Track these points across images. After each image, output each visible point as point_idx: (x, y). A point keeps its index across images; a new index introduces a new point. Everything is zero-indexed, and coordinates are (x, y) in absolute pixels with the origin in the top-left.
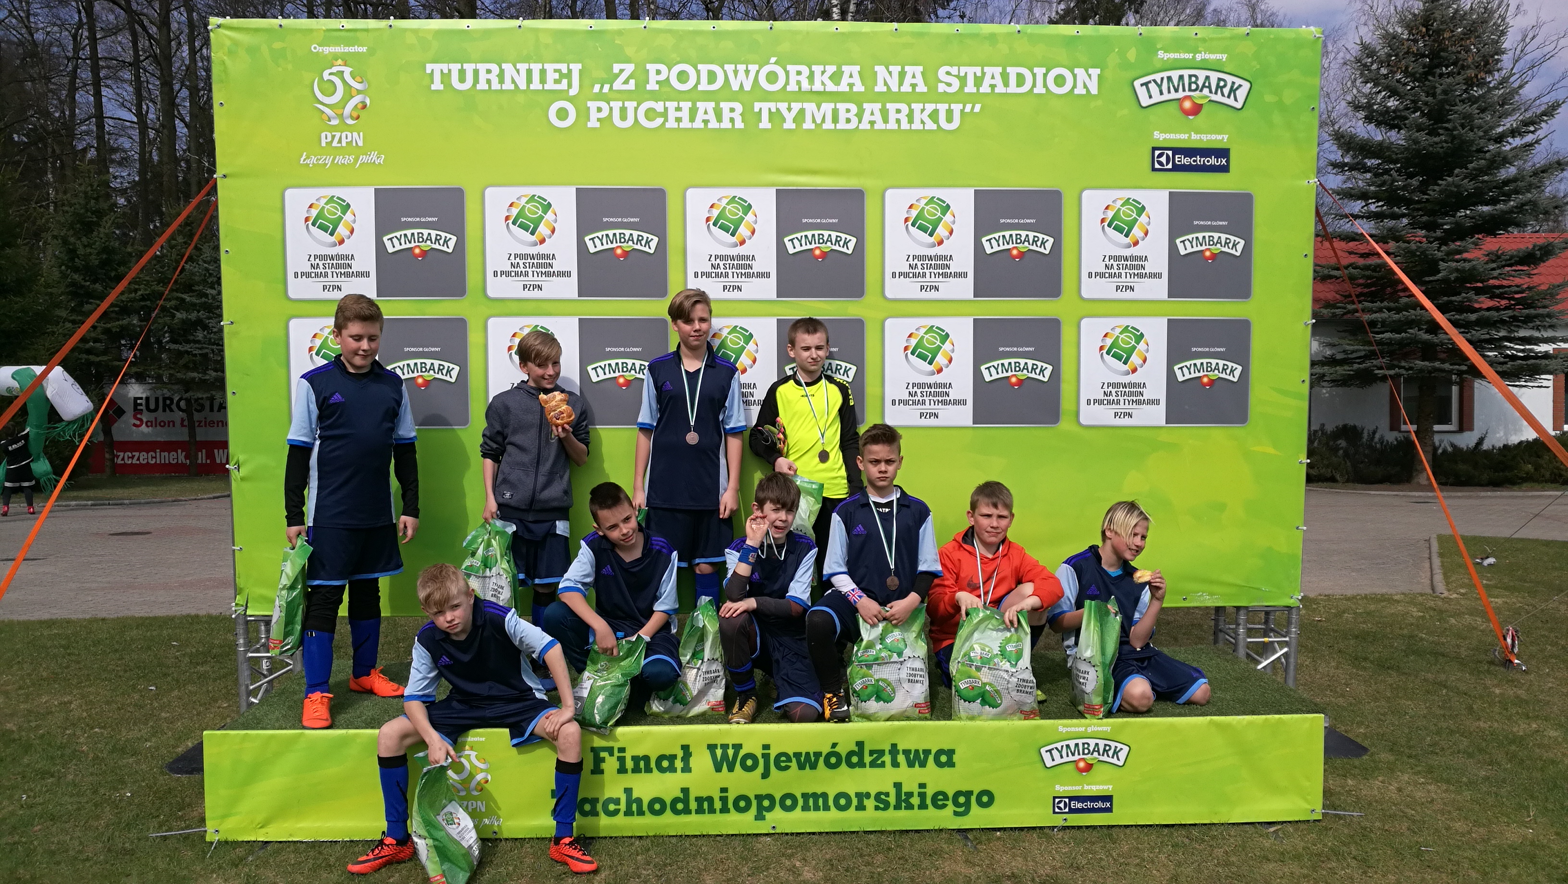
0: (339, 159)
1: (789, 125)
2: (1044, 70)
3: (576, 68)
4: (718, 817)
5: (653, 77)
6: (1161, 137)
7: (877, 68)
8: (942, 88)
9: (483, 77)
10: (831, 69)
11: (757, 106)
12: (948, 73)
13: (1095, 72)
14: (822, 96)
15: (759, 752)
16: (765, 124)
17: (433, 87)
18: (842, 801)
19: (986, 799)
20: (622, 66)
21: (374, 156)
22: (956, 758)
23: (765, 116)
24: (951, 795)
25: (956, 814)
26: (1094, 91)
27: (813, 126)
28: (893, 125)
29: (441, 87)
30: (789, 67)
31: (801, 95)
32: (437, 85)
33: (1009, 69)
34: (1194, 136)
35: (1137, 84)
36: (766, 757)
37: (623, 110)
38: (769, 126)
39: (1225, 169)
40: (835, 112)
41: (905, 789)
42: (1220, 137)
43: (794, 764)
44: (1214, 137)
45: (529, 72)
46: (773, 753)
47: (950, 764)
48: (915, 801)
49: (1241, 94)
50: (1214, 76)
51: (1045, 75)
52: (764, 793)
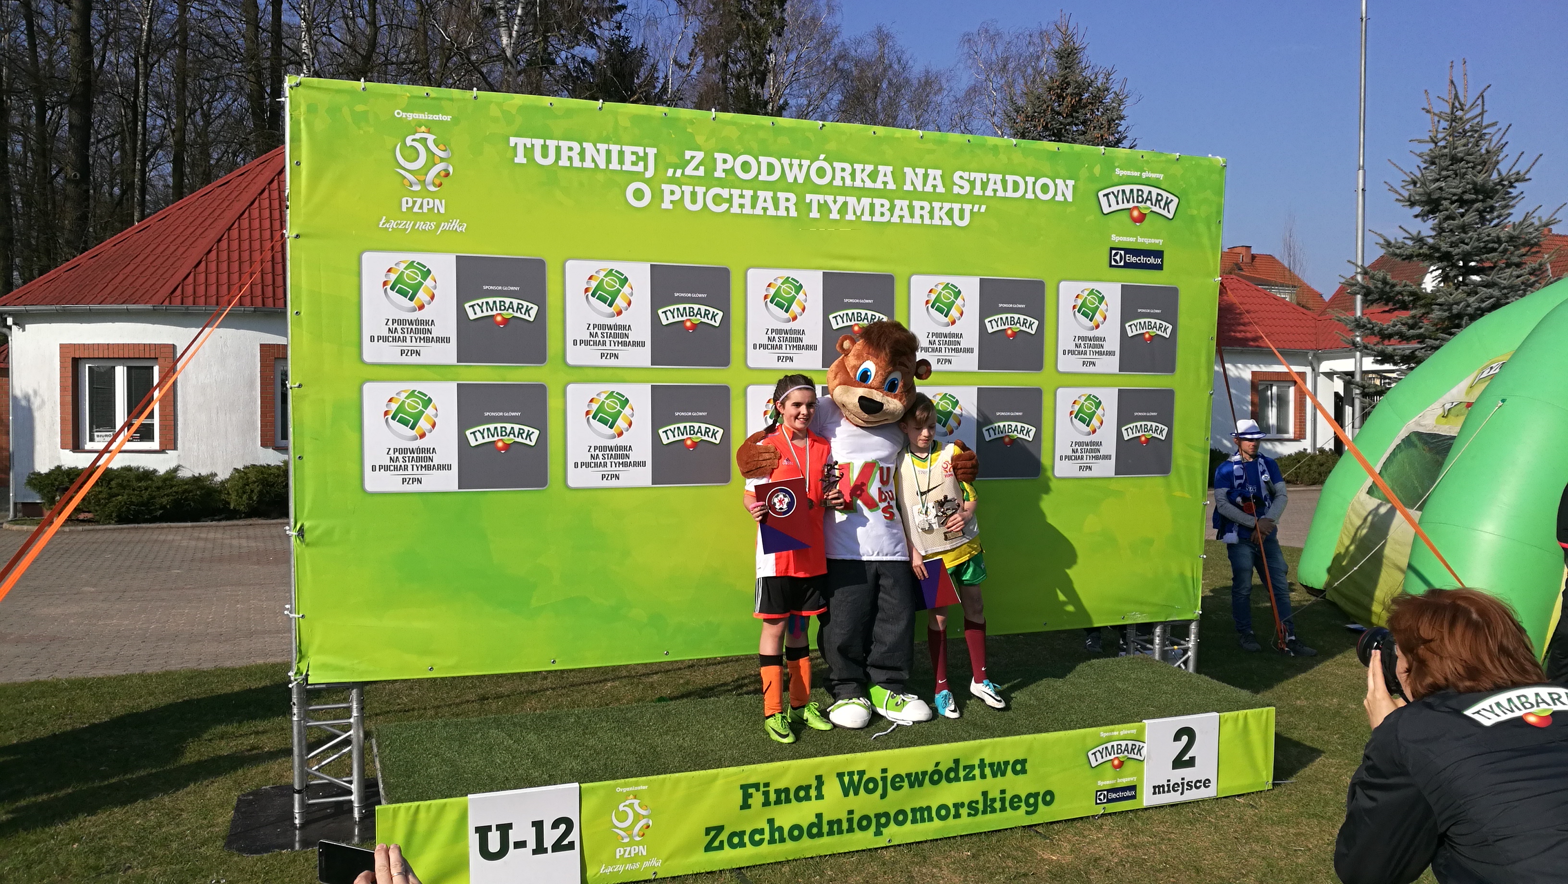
0: (420, 225)
1: (835, 215)
2: (1033, 179)
3: (652, 151)
4: (846, 837)
5: (720, 166)
6: (1117, 239)
7: (906, 169)
8: (956, 190)
9: (565, 153)
10: (869, 168)
11: (809, 197)
12: (961, 177)
13: (1071, 183)
14: (860, 192)
15: (878, 776)
16: (815, 214)
17: (517, 160)
18: (943, 813)
19: (1049, 797)
20: (694, 153)
21: (455, 224)
22: (1027, 766)
23: (815, 206)
24: (1023, 798)
25: (1027, 813)
26: (1070, 199)
27: (854, 218)
28: (917, 220)
29: (524, 161)
30: (835, 164)
31: (844, 190)
32: (520, 159)
33: (1008, 177)
34: (1140, 240)
35: (1101, 194)
36: (884, 779)
37: (694, 194)
38: (818, 215)
39: (1159, 267)
40: (872, 206)
41: (990, 796)
42: (1157, 241)
43: (906, 784)
44: (1153, 241)
45: (608, 152)
46: (890, 775)
47: (1024, 771)
48: (997, 805)
49: (1173, 206)
50: (1155, 191)
51: (1034, 183)
52: (881, 811)
